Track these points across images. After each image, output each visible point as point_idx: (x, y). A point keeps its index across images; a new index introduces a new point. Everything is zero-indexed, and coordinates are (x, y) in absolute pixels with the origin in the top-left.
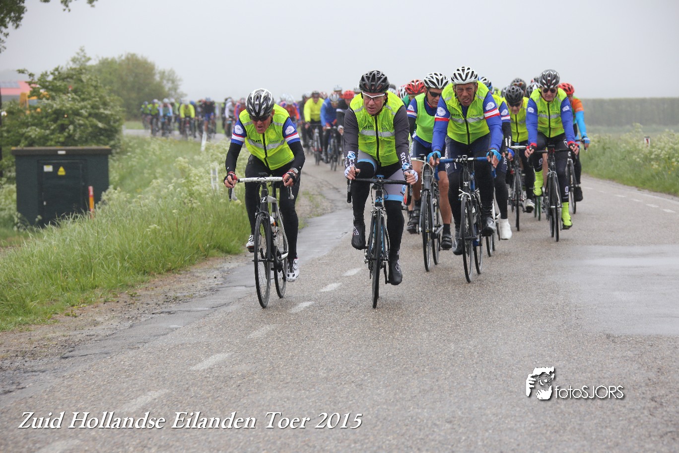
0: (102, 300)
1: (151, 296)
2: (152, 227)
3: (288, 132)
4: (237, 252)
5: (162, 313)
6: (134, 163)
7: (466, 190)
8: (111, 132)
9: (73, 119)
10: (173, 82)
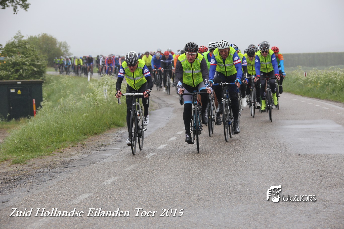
0: (71, 146)
1: (91, 144)
2: (85, 114)
3: (145, 72)
4: (123, 126)
5: (100, 150)
6: (55, 88)
7: (225, 98)
8: (41, 73)
9: (22, 67)
10: (66, 48)
